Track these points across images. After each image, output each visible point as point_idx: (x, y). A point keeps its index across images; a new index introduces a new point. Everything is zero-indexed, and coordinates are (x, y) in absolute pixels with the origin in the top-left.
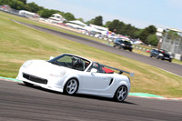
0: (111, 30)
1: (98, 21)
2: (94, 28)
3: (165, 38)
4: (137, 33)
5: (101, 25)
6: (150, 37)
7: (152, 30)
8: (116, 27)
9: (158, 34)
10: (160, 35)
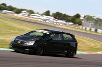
0: (55, 18)
1: (47, 13)
4: (70, 19)
5: (49, 15)
7: (78, 16)
8: (58, 16)
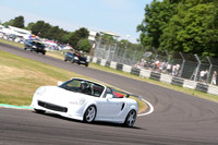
0: (34, 33)
1: (19, 22)
2: (13, 30)
3: (98, 43)
4: (67, 37)
5: (22, 27)
6: (82, 42)
7: (83, 33)
8: (41, 29)
9: (90, 38)
10: (93, 39)
